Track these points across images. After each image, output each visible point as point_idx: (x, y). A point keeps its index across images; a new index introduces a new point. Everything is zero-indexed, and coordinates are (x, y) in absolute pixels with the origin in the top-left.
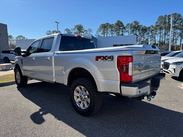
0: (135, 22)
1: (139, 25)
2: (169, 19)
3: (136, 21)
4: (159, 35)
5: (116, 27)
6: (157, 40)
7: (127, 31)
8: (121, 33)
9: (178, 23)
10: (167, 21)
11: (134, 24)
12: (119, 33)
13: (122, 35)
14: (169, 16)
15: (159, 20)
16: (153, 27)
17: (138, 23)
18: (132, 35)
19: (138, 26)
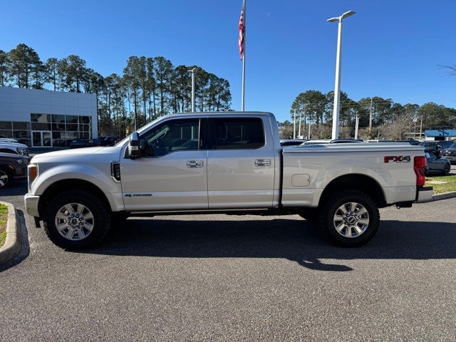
0: (74, 58)
1: (84, 69)
2: (151, 68)
3: (77, 57)
4: (132, 100)
5: (15, 60)
6: (128, 110)
7: (51, 78)
8: (32, 82)
9: (167, 79)
10: (147, 70)
11: (69, 62)
12: (25, 79)
13: (38, 87)
14: (150, 60)
15: (130, 65)
16: (118, 79)
17: (83, 62)
18: (65, 90)
19: (83, 71)
